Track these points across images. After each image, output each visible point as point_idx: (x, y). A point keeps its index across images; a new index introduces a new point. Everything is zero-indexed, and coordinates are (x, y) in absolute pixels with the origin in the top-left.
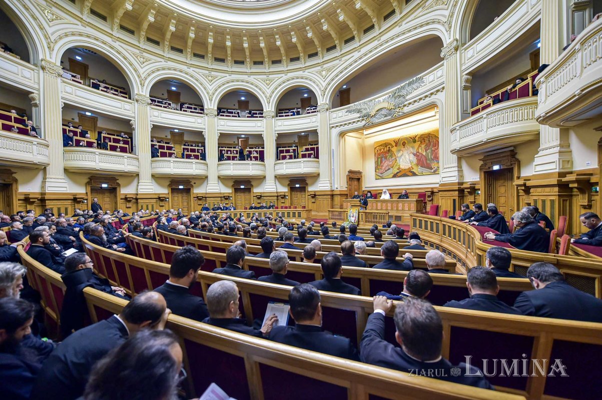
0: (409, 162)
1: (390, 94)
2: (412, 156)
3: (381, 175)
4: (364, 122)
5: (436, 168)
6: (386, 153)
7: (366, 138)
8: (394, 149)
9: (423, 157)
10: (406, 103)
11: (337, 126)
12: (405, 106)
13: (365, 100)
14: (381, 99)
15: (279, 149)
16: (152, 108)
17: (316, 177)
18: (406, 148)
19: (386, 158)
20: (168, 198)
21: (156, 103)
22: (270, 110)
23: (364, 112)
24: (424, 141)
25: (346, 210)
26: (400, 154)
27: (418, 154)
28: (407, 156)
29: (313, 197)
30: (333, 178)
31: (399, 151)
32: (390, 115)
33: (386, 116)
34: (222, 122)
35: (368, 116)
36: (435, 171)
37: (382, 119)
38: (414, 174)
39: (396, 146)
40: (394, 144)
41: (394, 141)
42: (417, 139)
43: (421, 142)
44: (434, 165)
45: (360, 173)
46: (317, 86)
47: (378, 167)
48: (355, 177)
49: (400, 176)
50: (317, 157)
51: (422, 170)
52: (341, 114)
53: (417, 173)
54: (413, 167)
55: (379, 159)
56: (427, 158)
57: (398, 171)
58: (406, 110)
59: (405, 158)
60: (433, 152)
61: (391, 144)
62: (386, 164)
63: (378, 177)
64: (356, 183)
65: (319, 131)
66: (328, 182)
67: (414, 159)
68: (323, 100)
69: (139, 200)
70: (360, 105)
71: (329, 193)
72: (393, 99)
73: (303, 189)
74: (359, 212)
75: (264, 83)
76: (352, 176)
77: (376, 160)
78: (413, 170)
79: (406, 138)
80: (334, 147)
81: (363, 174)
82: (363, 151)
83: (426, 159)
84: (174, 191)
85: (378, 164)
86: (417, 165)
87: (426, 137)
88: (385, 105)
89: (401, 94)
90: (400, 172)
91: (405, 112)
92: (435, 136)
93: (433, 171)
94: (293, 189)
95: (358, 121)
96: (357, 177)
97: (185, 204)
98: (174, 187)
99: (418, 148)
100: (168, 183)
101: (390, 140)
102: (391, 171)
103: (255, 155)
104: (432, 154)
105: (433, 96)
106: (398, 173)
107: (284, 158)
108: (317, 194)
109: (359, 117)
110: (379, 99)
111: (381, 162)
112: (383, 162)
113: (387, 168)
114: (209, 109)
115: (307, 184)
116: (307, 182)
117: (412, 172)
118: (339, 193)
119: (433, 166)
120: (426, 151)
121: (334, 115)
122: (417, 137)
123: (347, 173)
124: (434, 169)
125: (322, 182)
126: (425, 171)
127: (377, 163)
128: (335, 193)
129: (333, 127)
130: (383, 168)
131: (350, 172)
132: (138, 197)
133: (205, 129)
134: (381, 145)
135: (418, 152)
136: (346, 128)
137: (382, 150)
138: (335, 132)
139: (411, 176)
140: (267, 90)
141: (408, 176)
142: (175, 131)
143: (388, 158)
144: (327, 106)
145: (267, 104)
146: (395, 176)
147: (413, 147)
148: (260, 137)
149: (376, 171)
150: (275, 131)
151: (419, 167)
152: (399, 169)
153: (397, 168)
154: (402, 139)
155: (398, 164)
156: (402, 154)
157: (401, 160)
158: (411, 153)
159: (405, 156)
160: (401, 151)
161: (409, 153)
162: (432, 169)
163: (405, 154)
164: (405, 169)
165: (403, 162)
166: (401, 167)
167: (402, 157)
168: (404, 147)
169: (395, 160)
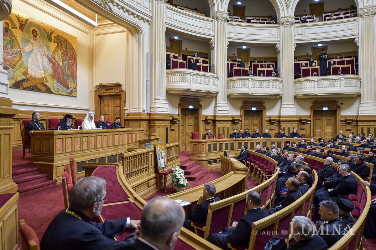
0: (41, 68)
2: (46, 60)
18: (39, 44)
26: (27, 49)
27: (53, 60)
28: (39, 57)
36: (71, 92)
38: (48, 91)
42: (53, 36)
49: (27, 88)
51: (58, 87)
53: (52, 90)
54: (48, 78)
57: (24, 78)
59: (37, 59)
60: (69, 66)
61: (10, 19)
67: (49, 67)
78: (47, 84)
79: (39, 27)
90: (27, 80)
106: (23, 81)
117: (45, 86)
126: (62, 90)
135: (54, 58)
139: (45, 92)
141: (39, 91)
146: (18, 85)
147: (48, 47)
151: (55, 81)
152: (25, 73)
153: (23, 71)
154: (31, 23)
155: (23, 64)
156: (31, 51)
157: (30, 60)
158: (45, 54)
159: (36, 55)
160: (30, 44)
161: (42, 53)
162: (68, 88)
163: (36, 52)
164: (35, 78)
165: (32, 64)
166: (29, 72)
167: (32, 56)
168: (36, 40)
169: (18, 55)
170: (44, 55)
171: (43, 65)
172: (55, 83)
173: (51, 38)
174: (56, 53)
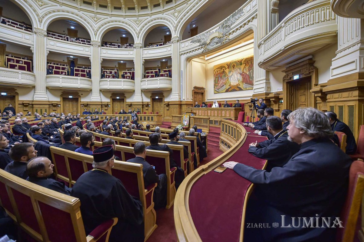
0: (237, 80)
1: (220, 26)
2: (239, 75)
3: (218, 90)
4: (203, 49)
6: (221, 73)
7: (208, 63)
8: (227, 71)
9: (247, 76)
10: (231, 31)
11: (185, 53)
12: (230, 34)
13: (204, 32)
14: (214, 30)
15: (146, 71)
16: (49, 39)
17: (169, 91)
18: (235, 70)
19: (221, 77)
20: (60, 105)
21: (51, 35)
22: (139, 42)
23: (203, 41)
24: (248, 64)
25: (182, 116)
26: (230, 75)
28: (236, 76)
29: (167, 106)
30: (181, 92)
31: (230, 72)
32: (219, 42)
33: (217, 43)
34: (104, 51)
35: (205, 44)
37: (215, 46)
38: (240, 89)
39: (228, 68)
40: (227, 67)
41: (227, 65)
42: (243, 62)
43: (246, 65)
45: (203, 88)
46: (172, 24)
47: (215, 85)
48: (199, 92)
49: (230, 91)
50: (170, 76)
52: (188, 44)
53: (243, 89)
54: (240, 84)
55: (217, 79)
56: (250, 76)
57: (229, 87)
58: (231, 37)
59: (234, 77)
61: (224, 67)
62: (221, 82)
63: (216, 92)
64: (200, 96)
65: (172, 57)
66: (178, 95)
68: (175, 34)
69: (34, 105)
70: (200, 36)
71: (178, 103)
72: (222, 29)
73: (160, 100)
74: (190, 118)
75: (134, 23)
76: (196, 90)
77: (215, 79)
78: (240, 86)
79: (235, 62)
80: (182, 69)
81: (206, 90)
82: (206, 73)
83: (249, 78)
84: (65, 99)
86: (243, 82)
87: (249, 60)
88: (216, 35)
89: (227, 24)
90: (231, 88)
91: (230, 38)
94: (154, 100)
95: (199, 49)
96: (201, 92)
97: (75, 109)
98: (65, 97)
99: (243, 69)
100: (60, 94)
101: (224, 64)
102: (224, 87)
103: (129, 75)
105: (250, 23)
106: (229, 88)
107: (148, 77)
108: (170, 103)
109: (199, 46)
110: (213, 31)
111: (218, 81)
113: (222, 85)
114: (94, 41)
115: (164, 96)
116: (164, 95)
118: (185, 103)
120: (249, 72)
121: (183, 45)
122: (243, 61)
123: (193, 89)
125: (174, 95)
126: (248, 86)
127: (215, 81)
128: (182, 103)
129: (182, 54)
130: (219, 85)
131: (195, 88)
132: (33, 103)
133: (91, 55)
134: (218, 68)
135: (244, 72)
136: (191, 54)
137: (219, 72)
138: (184, 57)
139: (239, 91)
140: (137, 28)
141: (236, 91)
142: (71, 57)
143: (222, 77)
144: (177, 39)
145: (137, 38)
146: (227, 91)
147: (240, 69)
148: (131, 62)
149: (214, 88)
150: (142, 58)
154: (232, 62)
155: (229, 81)
156: (232, 74)
157: (231, 79)
158: (239, 73)
160: (232, 72)
161: (237, 73)
163: (234, 74)
164: (234, 86)
166: (231, 84)
167: (232, 77)
168: (234, 69)
169: (227, 79)
171: (238, 78)
172: (245, 85)
173: (242, 63)
174: (245, 69)
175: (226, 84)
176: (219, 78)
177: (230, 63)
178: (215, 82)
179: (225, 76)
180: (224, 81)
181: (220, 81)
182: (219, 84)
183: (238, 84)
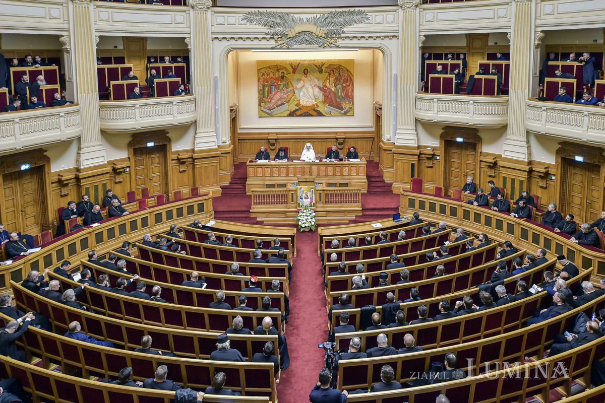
0: (313, 97)
2: (317, 91)
3: (269, 112)
5: (347, 108)
6: (277, 79)
9: (331, 93)
18: (310, 79)
19: (277, 87)
24: (334, 73)
26: (299, 85)
27: (325, 88)
28: (310, 90)
31: (299, 80)
36: (346, 113)
38: (320, 114)
39: (294, 72)
40: (291, 70)
41: (291, 66)
42: (324, 68)
43: (330, 74)
44: (346, 105)
47: (262, 99)
49: (300, 115)
51: (330, 110)
53: (324, 113)
54: (319, 104)
55: (266, 89)
57: (297, 108)
59: (308, 92)
60: (344, 88)
61: (286, 69)
62: (277, 97)
63: (263, 114)
77: (261, 88)
78: (318, 109)
79: (310, 65)
82: (237, 72)
83: (336, 97)
85: (263, 94)
86: (324, 102)
87: (336, 68)
90: (300, 109)
92: (347, 70)
93: (343, 112)
99: (325, 81)
102: (285, 107)
104: (343, 91)
106: (296, 110)
111: (270, 92)
112: (273, 93)
113: (280, 103)
116: (170, 135)
117: (316, 111)
119: (343, 105)
122: (325, 66)
124: (346, 110)
126: (334, 111)
128: (222, 150)
130: (273, 101)
134: (269, 67)
135: (326, 86)
137: (271, 74)
139: (316, 116)
141: (311, 115)
143: (280, 88)
146: (292, 114)
149: (260, 105)
151: (327, 106)
152: (298, 105)
153: (296, 103)
154: (303, 65)
155: (296, 98)
156: (303, 86)
157: (301, 94)
158: (316, 85)
159: (307, 89)
160: (302, 81)
161: (313, 85)
162: (342, 109)
163: (307, 86)
164: (307, 107)
165: (303, 96)
166: (301, 103)
167: (303, 90)
168: (306, 77)
169: (292, 92)
170: (314, 86)
171: (314, 95)
172: (327, 107)
173: (322, 70)
174: (328, 81)
175: (289, 101)
176: (273, 87)
177: (299, 64)
178: (261, 93)
179: (287, 86)
180: (285, 96)
181: (275, 94)
182: (271, 99)
183: (316, 104)
